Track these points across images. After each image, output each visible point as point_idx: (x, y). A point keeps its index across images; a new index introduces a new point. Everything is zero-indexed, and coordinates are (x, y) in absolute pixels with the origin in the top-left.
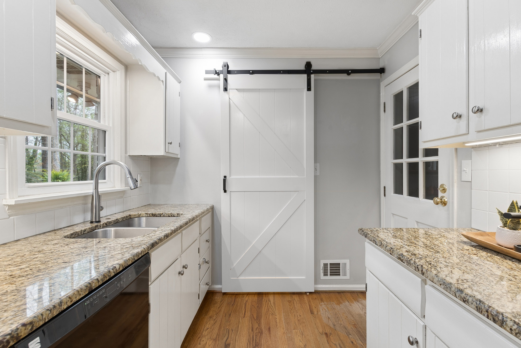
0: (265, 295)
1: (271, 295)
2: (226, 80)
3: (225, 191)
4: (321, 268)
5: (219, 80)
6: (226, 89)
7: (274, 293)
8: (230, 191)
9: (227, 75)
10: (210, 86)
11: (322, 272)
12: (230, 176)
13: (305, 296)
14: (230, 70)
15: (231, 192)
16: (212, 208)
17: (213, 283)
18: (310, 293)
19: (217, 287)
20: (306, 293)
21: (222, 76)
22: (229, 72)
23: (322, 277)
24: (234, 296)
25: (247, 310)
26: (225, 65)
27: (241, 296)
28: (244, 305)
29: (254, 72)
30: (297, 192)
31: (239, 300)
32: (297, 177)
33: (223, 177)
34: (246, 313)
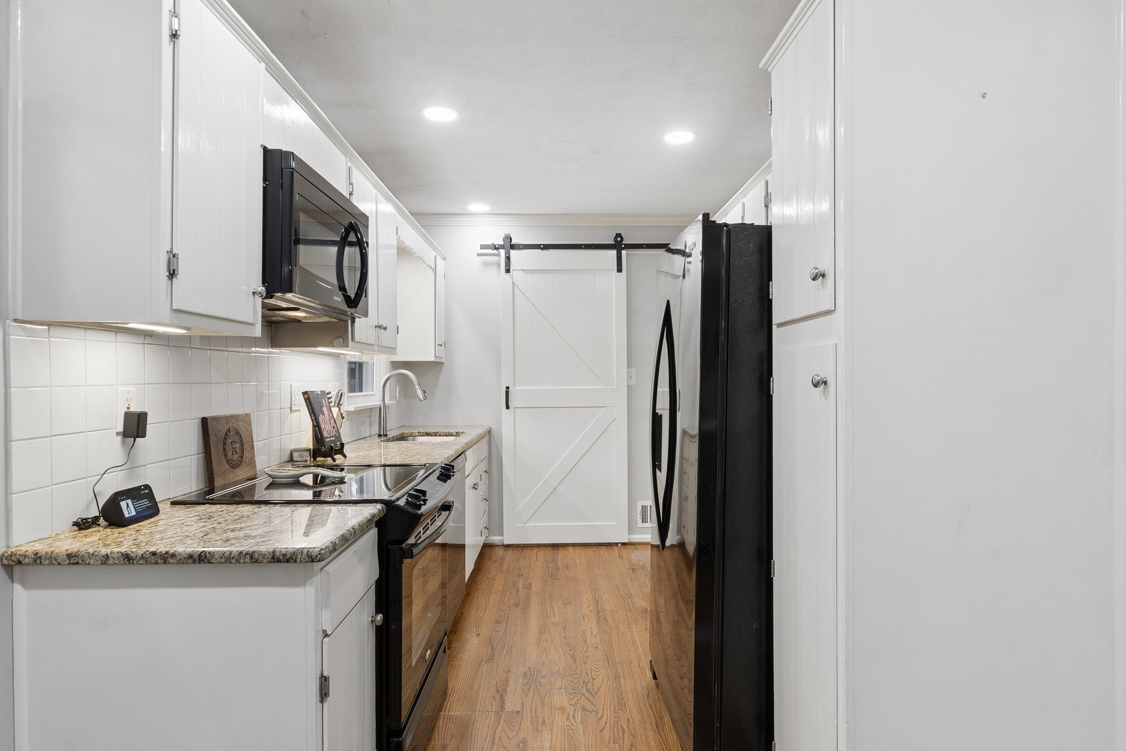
0: (561, 546)
1: (572, 546)
2: (508, 258)
3: (508, 407)
4: (639, 512)
5: (499, 255)
6: (508, 271)
7: (574, 545)
8: (514, 408)
9: (510, 252)
10: (486, 264)
11: (639, 517)
12: (514, 386)
13: (615, 548)
14: (513, 245)
15: (516, 409)
16: (489, 432)
17: (490, 534)
18: (623, 544)
19: (496, 539)
20: (617, 544)
21: (502, 252)
22: (513, 247)
23: (640, 524)
24: (519, 550)
25: (539, 557)
26: (508, 238)
27: (529, 548)
28: (535, 554)
29: (546, 247)
30: (605, 408)
31: (527, 552)
32: (604, 387)
33: (505, 389)
34: (539, 558)
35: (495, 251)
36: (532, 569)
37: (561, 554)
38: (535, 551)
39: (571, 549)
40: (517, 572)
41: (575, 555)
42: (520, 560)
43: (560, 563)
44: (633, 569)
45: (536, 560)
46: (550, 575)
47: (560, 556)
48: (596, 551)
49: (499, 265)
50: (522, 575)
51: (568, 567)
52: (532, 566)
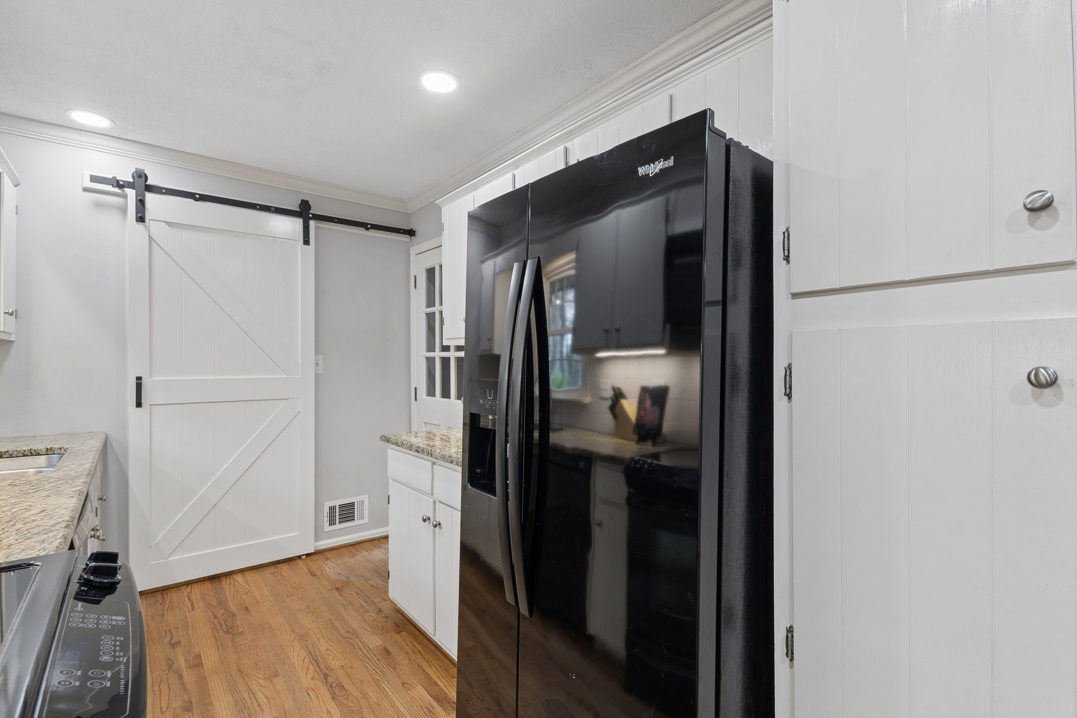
0: (224, 578)
1: (237, 574)
2: (141, 203)
3: (139, 404)
4: (326, 514)
5: (125, 197)
6: (141, 219)
7: (242, 571)
8: (151, 405)
9: (144, 194)
11: (326, 520)
12: (150, 376)
13: (299, 562)
14: (150, 185)
15: (152, 407)
18: (308, 555)
20: (300, 557)
21: (131, 193)
22: (149, 188)
23: (327, 528)
24: (158, 595)
25: (195, 602)
26: (141, 176)
27: (173, 590)
28: (186, 598)
29: (203, 198)
30: (286, 401)
31: (173, 595)
32: (286, 376)
33: (135, 380)
34: (195, 604)
35: (116, 190)
36: (190, 627)
37: (228, 589)
38: (186, 594)
39: (239, 578)
40: (167, 639)
41: (249, 586)
42: (165, 615)
43: (232, 605)
44: (337, 589)
45: (193, 610)
46: (225, 630)
47: (228, 595)
48: (276, 572)
49: (124, 210)
50: (179, 642)
51: (247, 609)
52: (189, 621)
